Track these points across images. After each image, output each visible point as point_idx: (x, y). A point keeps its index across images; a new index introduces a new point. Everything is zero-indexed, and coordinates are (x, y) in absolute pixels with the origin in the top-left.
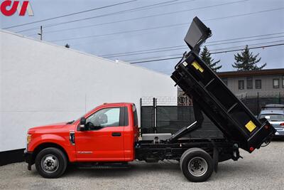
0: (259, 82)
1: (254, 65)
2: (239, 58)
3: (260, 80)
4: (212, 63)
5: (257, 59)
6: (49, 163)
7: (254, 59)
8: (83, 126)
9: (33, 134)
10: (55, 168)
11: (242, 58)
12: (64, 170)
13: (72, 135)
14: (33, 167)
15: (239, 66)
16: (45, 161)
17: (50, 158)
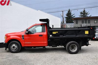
0: (89, 21)
1: (87, 16)
2: (81, 13)
3: (90, 21)
4: (72, 15)
5: (88, 13)
6: (14, 47)
7: (87, 13)
8: (27, 32)
9: (7, 36)
10: (16, 49)
11: (82, 13)
12: (20, 50)
13: (23, 36)
14: (8, 49)
15: (82, 16)
16: (12, 46)
17: (14, 45)
